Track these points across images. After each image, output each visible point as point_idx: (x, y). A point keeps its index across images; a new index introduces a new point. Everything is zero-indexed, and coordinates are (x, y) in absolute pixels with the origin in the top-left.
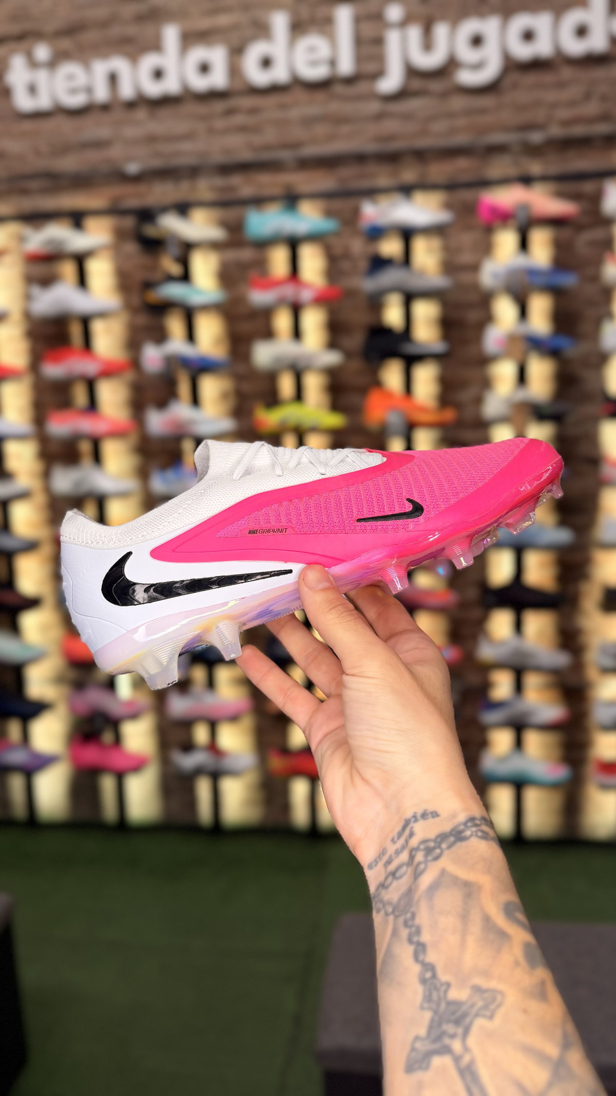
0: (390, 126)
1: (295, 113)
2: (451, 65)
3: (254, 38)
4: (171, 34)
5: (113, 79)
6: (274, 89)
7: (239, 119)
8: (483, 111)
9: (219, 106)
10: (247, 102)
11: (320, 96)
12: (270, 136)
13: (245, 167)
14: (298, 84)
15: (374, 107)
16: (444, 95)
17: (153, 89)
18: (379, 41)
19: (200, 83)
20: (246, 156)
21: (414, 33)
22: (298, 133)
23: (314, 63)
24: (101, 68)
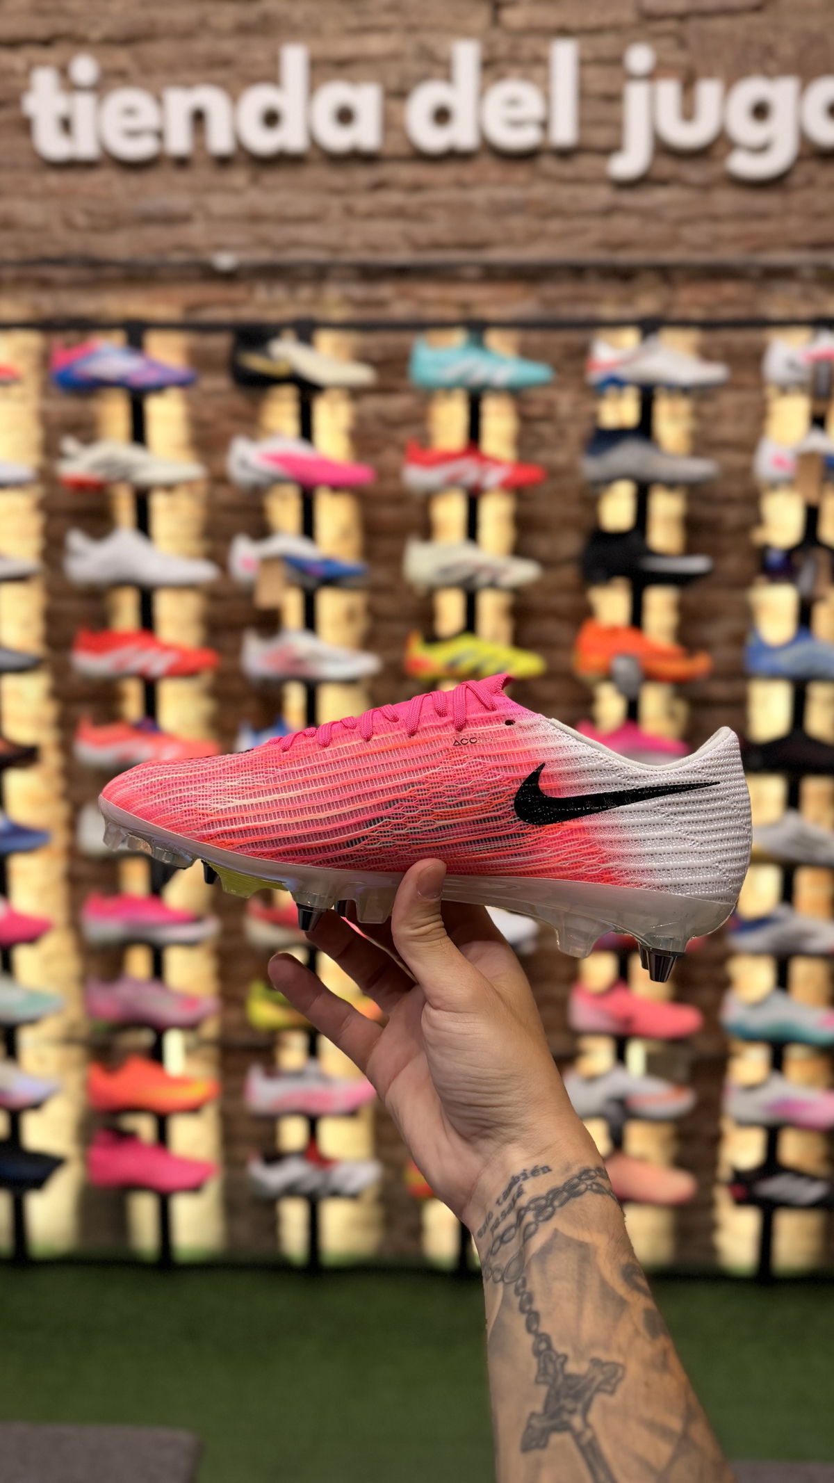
0: (624, 226)
1: (479, 196)
2: (722, 143)
3: (424, 78)
4: (294, 59)
5: (199, 118)
6: (452, 156)
7: (394, 198)
8: (763, 216)
9: (363, 176)
10: (407, 173)
11: (521, 173)
12: (440, 227)
13: (400, 273)
14: (491, 151)
15: (603, 196)
16: (706, 187)
17: (262, 141)
18: (614, 98)
19: (337, 139)
20: (403, 256)
21: (669, 91)
22: (484, 227)
23: (516, 124)
24: (180, 102)
